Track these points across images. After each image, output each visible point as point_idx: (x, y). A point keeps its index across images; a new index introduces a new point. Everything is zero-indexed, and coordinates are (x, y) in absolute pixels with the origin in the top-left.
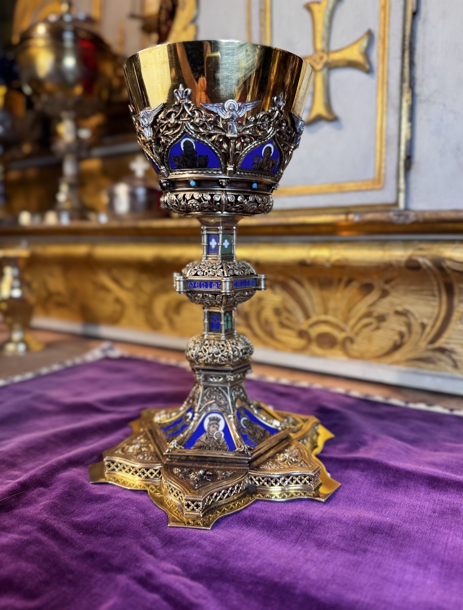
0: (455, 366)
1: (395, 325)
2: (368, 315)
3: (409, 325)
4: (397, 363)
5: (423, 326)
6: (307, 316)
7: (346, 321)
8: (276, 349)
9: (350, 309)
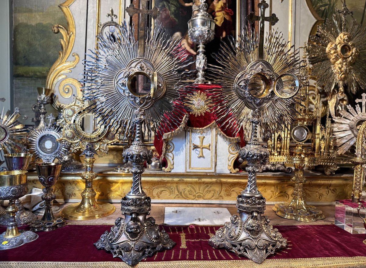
0: (223, 199)
1: (212, 192)
2: (208, 191)
3: (215, 192)
4: (213, 199)
5: (217, 192)
6: (195, 192)
7: (203, 192)
8: (188, 199)
9: (204, 190)
